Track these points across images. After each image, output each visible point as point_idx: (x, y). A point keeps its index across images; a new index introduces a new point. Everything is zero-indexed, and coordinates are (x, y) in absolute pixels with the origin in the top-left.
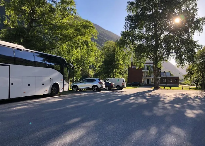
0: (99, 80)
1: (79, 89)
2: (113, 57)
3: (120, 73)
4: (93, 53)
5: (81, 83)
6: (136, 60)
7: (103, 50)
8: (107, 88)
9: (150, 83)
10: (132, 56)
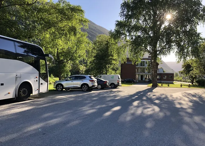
0: (90, 77)
1: (64, 88)
2: (106, 52)
3: (113, 69)
4: (83, 45)
5: (67, 80)
6: (132, 54)
7: (95, 44)
8: (100, 86)
9: (144, 79)
10: (128, 49)
